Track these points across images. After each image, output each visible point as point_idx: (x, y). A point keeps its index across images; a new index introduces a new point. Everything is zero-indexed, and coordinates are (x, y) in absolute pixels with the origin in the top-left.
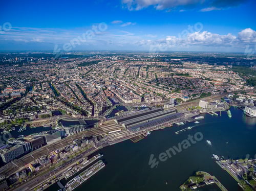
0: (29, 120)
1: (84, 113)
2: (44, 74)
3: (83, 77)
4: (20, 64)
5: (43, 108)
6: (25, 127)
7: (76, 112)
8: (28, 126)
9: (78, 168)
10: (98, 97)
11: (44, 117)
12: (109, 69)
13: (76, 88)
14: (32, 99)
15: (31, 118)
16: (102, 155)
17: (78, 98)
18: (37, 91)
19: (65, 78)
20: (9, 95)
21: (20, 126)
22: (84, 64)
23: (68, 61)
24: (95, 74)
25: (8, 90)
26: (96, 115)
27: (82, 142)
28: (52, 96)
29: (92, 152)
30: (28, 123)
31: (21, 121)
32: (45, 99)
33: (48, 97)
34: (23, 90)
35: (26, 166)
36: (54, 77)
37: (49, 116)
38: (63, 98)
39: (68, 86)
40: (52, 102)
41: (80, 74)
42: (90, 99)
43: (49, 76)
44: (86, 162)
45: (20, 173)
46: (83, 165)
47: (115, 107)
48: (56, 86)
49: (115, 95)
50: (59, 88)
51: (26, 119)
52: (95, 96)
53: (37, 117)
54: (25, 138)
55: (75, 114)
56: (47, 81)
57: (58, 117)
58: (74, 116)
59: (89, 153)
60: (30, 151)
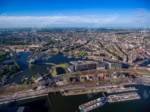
0: (88, 55)
1: (120, 59)
2: (96, 37)
3: (119, 40)
4: (85, 32)
5: (95, 51)
6: (85, 58)
7: (115, 57)
8: (87, 57)
9: (117, 90)
10: (131, 52)
11: (95, 55)
12: (138, 37)
13: (114, 45)
14: (89, 46)
15: (89, 54)
16: (137, 90)
17: (116, 50)
18: (92, 43)
19: (107, 39)
20: (80, 43)
21: (83, 57)
22: (120, 34)
23: (109, 32)
24: (128, 39)
25: (79, 41)
26: (130, 62)
27: (120, 75)
28: (100, 47)
29: (127, 84)
30: (87, 56)
31: (84, 54)
32: (96, 47)
33: (97, 46)
34: (86, 42)
35: (85, 76)
36: (101, 38)
37: (98, 55)
38: (106, 48)
39: (109, 43)
40: (100, 49)
41: (117, 38)
42: (125, 52)
43: (99, 37)
44: (123, 89)
45: (82, 78)
46: (121, 90)
47: (146, 60)
48: (102, 42)
49: (146, 53)
50: (104, 43)
51: (86, 54)
52: (129, 50)
53: (92, 54)
54: (86, 62)
55: (114, 58)
56: (97, 40)
57: (103, 57)
58: (113, 59)
59: (125, 84)
60: (87, 69)
